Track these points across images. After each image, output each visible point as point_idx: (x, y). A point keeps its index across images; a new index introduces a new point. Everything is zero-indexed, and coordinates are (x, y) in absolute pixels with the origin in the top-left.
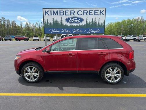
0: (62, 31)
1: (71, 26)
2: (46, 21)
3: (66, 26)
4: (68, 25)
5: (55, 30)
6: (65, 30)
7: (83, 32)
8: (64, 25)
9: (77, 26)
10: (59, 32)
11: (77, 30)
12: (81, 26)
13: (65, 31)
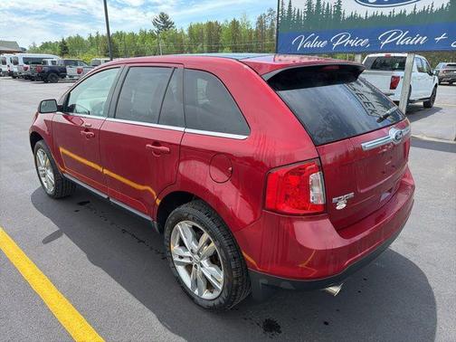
0: (335, 40)
1: (374, 17)
2: (286, 8)
3: (353, 19)
4: (363, 16)
5: (311, 40)
6: (347, 36)
7: (430, 41)
8: (347, 15)
9: (402, 15)
10: (322, 44)
11: (399, 33)
12: (424, 12)
13: (348, 41)
